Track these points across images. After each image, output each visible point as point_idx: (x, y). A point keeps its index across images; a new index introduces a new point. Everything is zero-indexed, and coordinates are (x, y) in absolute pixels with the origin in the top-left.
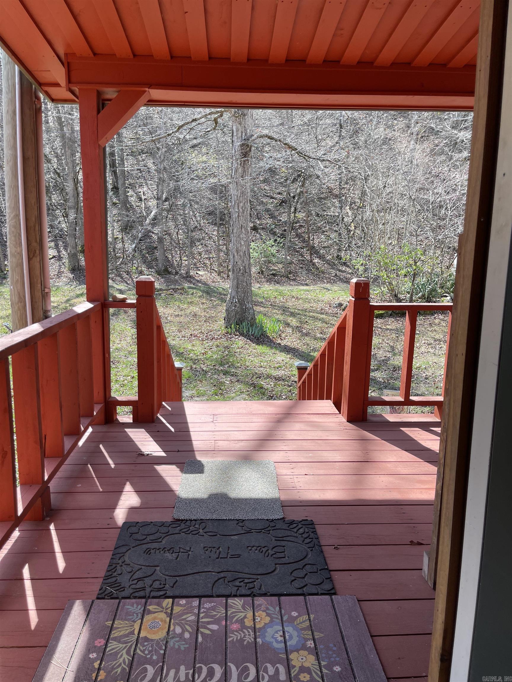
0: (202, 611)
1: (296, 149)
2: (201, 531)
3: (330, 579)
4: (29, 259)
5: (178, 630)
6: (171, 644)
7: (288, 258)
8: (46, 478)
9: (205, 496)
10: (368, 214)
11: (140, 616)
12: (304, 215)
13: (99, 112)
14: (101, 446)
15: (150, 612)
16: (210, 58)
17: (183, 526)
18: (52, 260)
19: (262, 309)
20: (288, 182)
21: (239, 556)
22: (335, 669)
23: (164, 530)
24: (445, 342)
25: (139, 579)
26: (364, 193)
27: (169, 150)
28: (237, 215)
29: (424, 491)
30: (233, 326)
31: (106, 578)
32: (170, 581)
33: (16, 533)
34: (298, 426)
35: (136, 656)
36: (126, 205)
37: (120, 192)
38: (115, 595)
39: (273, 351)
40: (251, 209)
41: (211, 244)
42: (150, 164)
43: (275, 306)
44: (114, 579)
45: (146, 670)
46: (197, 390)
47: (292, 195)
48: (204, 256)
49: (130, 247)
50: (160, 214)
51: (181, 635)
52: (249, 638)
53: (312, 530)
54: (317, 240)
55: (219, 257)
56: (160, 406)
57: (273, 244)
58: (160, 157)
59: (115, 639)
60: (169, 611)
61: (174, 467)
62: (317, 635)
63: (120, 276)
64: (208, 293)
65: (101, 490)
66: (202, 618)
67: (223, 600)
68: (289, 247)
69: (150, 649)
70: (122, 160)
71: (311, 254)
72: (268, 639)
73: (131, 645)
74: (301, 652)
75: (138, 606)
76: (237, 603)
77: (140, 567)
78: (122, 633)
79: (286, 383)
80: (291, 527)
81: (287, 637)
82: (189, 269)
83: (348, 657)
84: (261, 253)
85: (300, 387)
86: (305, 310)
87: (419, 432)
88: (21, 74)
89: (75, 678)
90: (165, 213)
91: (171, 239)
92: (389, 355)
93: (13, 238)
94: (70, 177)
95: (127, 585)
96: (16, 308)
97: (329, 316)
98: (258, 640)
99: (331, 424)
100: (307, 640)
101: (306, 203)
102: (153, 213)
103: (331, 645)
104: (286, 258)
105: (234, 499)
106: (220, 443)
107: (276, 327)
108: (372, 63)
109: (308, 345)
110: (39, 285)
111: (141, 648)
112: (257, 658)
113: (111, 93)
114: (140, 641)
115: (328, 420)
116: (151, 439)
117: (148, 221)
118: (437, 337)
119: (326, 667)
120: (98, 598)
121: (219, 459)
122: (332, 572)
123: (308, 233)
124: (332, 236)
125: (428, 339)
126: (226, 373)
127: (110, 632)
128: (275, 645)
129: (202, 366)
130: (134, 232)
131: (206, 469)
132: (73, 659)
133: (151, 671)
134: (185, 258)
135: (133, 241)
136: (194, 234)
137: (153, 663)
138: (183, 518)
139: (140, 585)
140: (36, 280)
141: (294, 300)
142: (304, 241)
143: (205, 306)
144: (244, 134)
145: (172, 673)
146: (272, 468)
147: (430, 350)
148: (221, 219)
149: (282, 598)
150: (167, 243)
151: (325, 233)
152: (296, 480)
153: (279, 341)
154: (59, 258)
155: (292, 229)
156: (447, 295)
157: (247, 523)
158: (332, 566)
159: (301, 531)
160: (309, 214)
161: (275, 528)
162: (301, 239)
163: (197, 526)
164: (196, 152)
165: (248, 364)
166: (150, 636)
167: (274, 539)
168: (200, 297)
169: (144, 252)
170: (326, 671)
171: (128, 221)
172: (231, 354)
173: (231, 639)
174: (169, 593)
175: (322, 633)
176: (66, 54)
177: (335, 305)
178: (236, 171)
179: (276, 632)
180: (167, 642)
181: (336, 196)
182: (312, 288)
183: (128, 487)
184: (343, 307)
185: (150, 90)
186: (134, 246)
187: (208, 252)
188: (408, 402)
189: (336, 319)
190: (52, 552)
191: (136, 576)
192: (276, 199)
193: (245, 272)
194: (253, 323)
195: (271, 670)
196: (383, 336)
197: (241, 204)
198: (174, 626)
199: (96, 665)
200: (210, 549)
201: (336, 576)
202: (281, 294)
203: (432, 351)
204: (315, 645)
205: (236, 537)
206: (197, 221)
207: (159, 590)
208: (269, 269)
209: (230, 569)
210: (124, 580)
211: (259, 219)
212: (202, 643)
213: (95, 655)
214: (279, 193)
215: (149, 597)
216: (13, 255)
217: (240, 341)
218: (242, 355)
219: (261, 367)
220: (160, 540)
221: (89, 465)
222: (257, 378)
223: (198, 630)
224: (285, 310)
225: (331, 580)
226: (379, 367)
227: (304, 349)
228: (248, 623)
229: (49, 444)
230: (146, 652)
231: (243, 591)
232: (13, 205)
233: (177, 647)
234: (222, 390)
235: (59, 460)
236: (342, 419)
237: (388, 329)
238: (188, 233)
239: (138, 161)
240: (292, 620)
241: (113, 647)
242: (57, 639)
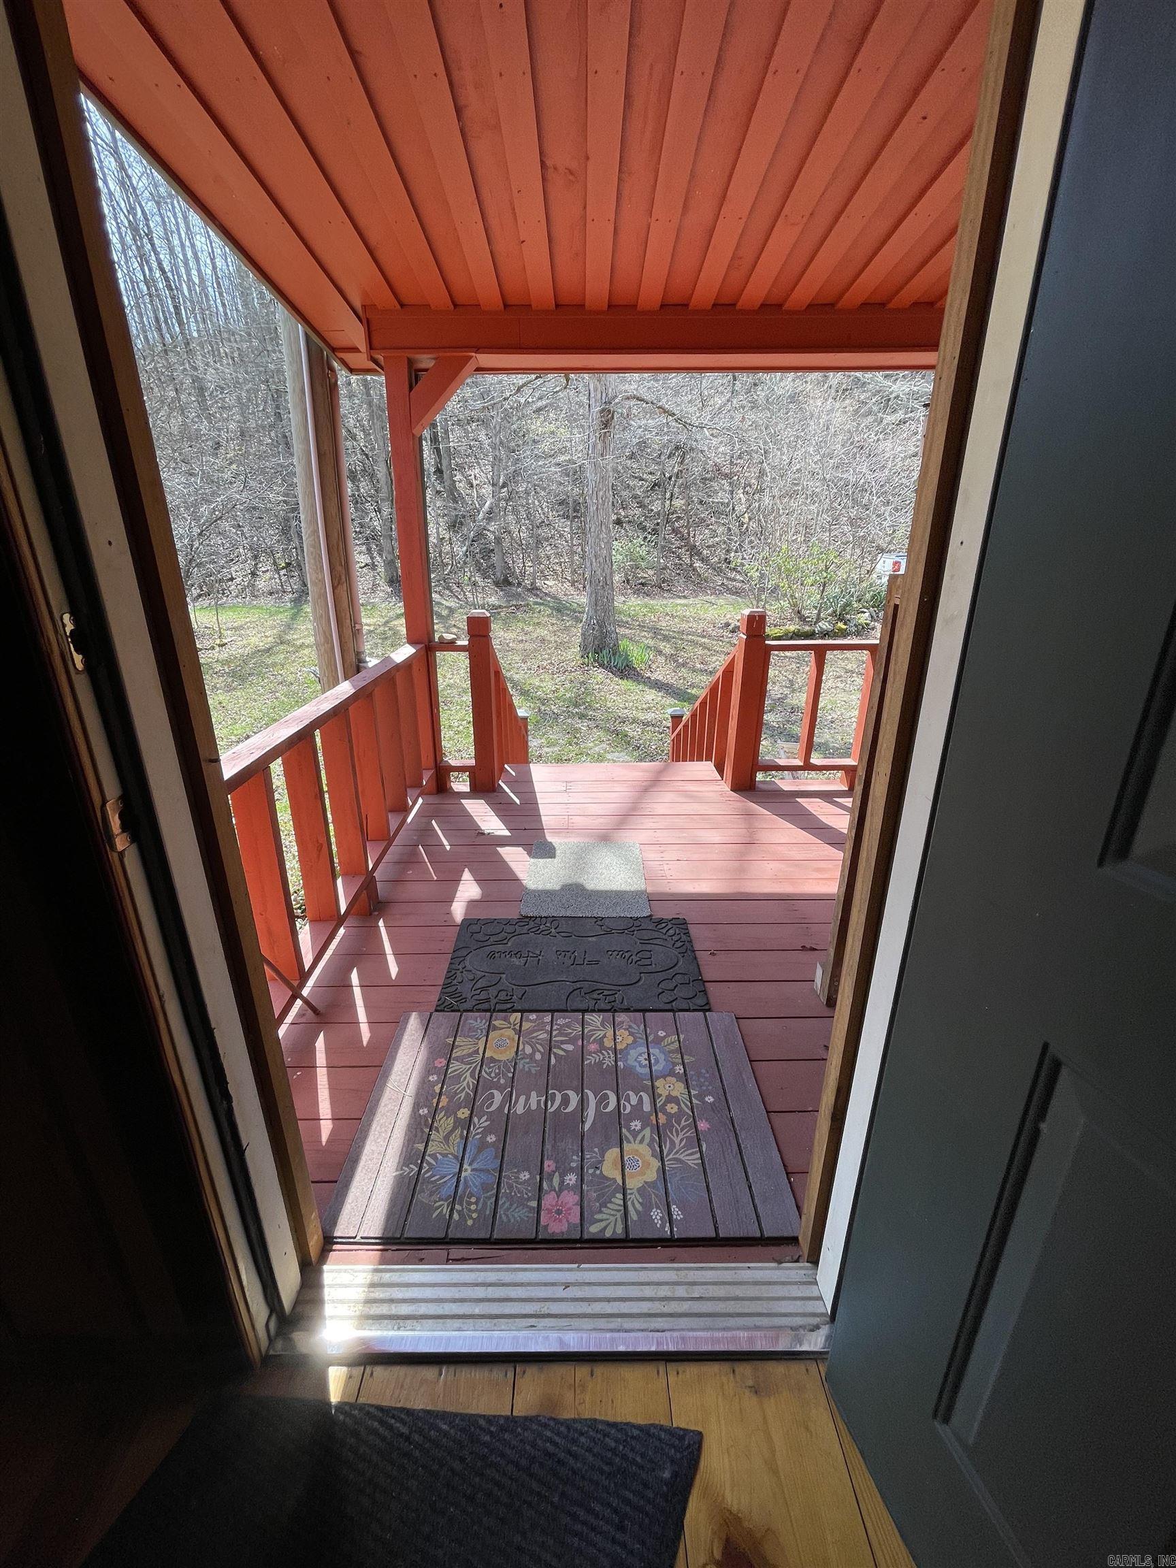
0: (555, 1027)
1: (674, 414)
2: (553, 930)
3: (705, 992)
4: (334, 588)
5: (528, 1050)
6: (519, 1066)
7: (662, 561)
8: (371, 867)
9: (557, 887)
10: (767, 500)
11: (485, 1032)
12: (683, 502)
13: (411, 388)
14: (433, 822)
15: (495, 1028)
16: (557, 306)
17: (532, 924)
18: (364, 569)
19: (627, 631)
20: (663, 457)
21: (597, 962)
22: (707, 1099)
23: (509, 929)
24: (859, 674)
25: (483, 989)
26: (762, 473)
27: (507, 416)
28: (595, 508)
29: (821, 882)
30: (590, 654)
31: (446, 986)
32: (518, 992)
33: (342, 931)
34: (669, 797)
35: (481, 1079)
36: (454, 495)
37: (445, 476)
38: (456, 1008)
39: (641, 687)
40: (614, 496)
41: (562, 545)
42: (483, 437)
43: (644, 627)
44: (454, 988)
45: (492, 1096)
46: (546, 739)
47: (667, 475)
48: (554, 560)
49: (460, 550)
50: (498, 506)
51: (532, 1056)
52: (609, 1061)
53: (684, 931)
54: (700, 537)
55: (572, 562)
56: (502, 769)
57: (642, 543)
58: (495, 427)
59: (457, 1059)
60: (517, 1027)
61: (520, 849)
62: (687, 1059)
63: (449, 588)
64: (559, 610)
65: (435, 878)
66: (555, 1037)
67: (580, 1015)
68: (663, 547)
69: (497, 1071)
70: (446, 432)
71: (691, 556)
72: (631, 1062)
73: (476, 1066)
74: (668, 1078)
75: (482, 1020)
76: (594, 1019)
77: (483, 974)
78: (465, 1052)
79: (657, 729)
80: (659, 927)
81: (653, 1061)
82: (534, 579)
83: (723, 1085)
84: (626, 556)
85: (673, 740)
86: (682, 633)
87: (819, 804)
88: (307, 336)
89: (414, 1104)
90: (502, 504)
91: (512, 539)
92: (787, 691)
93: (312, 561)
94: (381, 459)
95: (469, 996)
96: (323, 650)
97: (713, 640)
98: (619, 1063)
99: (711, 794)
100: (675, 1064)
101: (686, 487)
102: (487, 505)
103: (703, 1071)
104: (658, 562)
105: (592, 891)
106: (576, 819)
107: (645, 655)
108: (780, 306)
109: (684, 679)
110: (348, 621)
111: (487, 1069)
112: (617, 1085)
113: (426, 361)
114: (485, 1061)
115: (707, 789)
116: (493, 813)
117: (481, 516)
118: (849, 667)
119: (696, 1097)
120: (436, 1011)
121: (574, 840)
122: (707, 984)
123: (688, 527)
124: (720, 530)
125: (838, 670)
126: (582, 716)
127: (452, 1051)
128: (639, 1069)
129: (553, 707)
130: (465, 530)
131: (558, 852)
132: (411, 1082)
133: (498, 1097)
134: (530, 564)
135: (463, 542)
136: (540, 531)
137: (501, 1089)
138: (531, 915)
139: (483, 995)
140: (343, 615)
141: (668, 618)
142: (682, 538)
143: (555, 628)
144: (604, 395)
145: (522, 1099)
146: (637, 852)
147: (839, 684)
148: (575, 511)
149: (647, 1014)
150: (506, 544)
151: (711, 527)
152: (666, 867)
153: (649, 674)
154: (373, 566)
155: (667, 522)
156: (866, 610)
157: (606, 922)
158: (707, 976)
159: (671, 932)
160: (689, 501)
161: (640, 928)
162: (679, 535)
163: (548, 925)
164: (542, 418)
165: (609, 704)
166: (496, 1057)
167: (639, 941)
168: (548, 616)
169: (478, 556)
170: (697, 1102)
171: (457, 516)
172: (588, 693)
173: (588, 1061)
174: (517, 1006)
175: (694, 1056)
176: (364, 307)
177: (720, 625)
178: (594, 447)
179: (640, 1055)
180: (516, 1064)
181: (726, 476)
182: (691, 601)
183: (467, 875)
184: (730, 628)
185: (478, 355)
186: (465, 548)
187: (559, 555)
188: (808, 766)
189: (721, 643)
190: (383, 954)
191: (479, 985)
192: (646, 481)
193: (606, 584)
194: (615, 651)
195: (634, 1100)
196: (780, 667)
197: (601, 493)
198: (524, 1045)
199: (437, 1089)
200: (563, 954)
201: (711, 988)
202: (652, 610)
203: (842, 686)
204: (685, 1071)
205: (594, 939)
206: (544, 514)
207: (506, 1002)
208: (637, 577)
209: (587, 978)
210: (466, 989)
211: (624, 508)
212: (554, 1066)
213: (435, 1077)
214: (651, 473)
215: (494, 1010)
216: (314, 584)
217: (599, 675)
218: (602, 693)
219: (626, 708)
220: (505, 942)
221: (420, 847)
222: (620, 723)
223: (550, 1050)
224: (656, 632)
225: (706, 994)
226: (773, 707)
227: (680, 684)
228: (608, 1043)
229: (371, 827)
230: (493, 1075)
231: (603, 1006)
232: (309, 518)
233: (527, 1069)
234: (578, 738)
235: (385, 843)
236: (725, 787)
237: (787, 657)
238: (532, 530)
239: (467, 432)
240: (658, 1041)
241: (456, 1068)
242: (393, 1058)
